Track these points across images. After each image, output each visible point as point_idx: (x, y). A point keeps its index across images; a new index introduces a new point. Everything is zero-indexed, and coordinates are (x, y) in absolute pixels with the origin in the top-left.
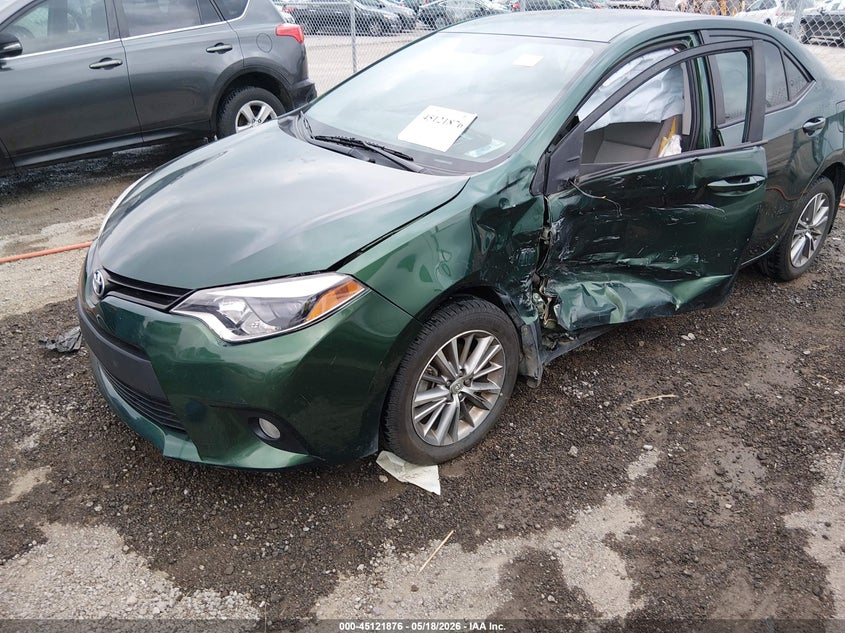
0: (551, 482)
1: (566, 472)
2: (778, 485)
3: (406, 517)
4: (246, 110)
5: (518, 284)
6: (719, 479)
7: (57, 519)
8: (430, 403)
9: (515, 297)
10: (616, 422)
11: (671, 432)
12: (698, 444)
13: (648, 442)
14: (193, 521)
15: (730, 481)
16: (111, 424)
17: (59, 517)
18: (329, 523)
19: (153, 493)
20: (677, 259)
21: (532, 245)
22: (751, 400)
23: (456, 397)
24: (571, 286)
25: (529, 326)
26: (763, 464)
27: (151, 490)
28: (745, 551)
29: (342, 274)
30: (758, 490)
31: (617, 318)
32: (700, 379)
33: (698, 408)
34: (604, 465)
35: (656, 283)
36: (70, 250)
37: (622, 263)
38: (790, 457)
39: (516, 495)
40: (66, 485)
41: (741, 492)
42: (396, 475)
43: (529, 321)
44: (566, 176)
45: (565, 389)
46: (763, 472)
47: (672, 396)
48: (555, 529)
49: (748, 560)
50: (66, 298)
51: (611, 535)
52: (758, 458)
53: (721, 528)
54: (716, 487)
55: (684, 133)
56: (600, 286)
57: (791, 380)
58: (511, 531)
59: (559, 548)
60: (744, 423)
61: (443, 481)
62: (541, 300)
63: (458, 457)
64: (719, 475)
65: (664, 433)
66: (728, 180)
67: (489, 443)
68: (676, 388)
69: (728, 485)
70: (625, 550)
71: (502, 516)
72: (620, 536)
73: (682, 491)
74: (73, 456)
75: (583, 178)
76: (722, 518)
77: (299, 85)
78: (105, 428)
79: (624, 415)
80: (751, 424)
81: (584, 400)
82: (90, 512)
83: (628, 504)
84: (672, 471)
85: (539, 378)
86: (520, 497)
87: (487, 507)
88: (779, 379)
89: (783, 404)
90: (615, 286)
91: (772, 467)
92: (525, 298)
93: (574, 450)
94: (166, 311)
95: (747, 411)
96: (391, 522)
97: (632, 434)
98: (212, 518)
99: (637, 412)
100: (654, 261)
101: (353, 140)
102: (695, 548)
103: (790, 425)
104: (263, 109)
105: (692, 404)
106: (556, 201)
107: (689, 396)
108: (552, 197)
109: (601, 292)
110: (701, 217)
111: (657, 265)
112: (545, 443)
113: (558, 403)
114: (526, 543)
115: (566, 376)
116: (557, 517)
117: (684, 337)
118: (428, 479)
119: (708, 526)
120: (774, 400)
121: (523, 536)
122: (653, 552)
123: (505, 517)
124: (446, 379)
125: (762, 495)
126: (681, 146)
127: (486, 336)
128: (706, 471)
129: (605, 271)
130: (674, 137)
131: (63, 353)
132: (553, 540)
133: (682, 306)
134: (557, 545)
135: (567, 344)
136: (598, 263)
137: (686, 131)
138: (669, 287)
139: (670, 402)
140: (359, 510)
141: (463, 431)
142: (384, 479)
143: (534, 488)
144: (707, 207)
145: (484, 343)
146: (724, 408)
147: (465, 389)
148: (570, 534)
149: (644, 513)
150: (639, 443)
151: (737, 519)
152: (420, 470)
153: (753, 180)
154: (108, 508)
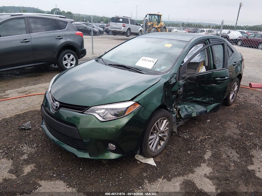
0: (185, 161)
1: (188, 158)
2: (244, 159)
3: (149, 173)
4: (66, 56)
5: (172, 105)
6: (228, 158)
7: (42, 179)
8: (152, 139)
9: (171, 109)
10: (197, 144)
11: (212, 146)
12: (220, 149)
13: (207, 149)
14: (86, 178)
15: (231, 158)
16: (50, 150)
17: (43, 179)
18: (127, 176)
19: (71, 170)
20: (207, 99)
21: (175, 94)
22: (229, 137)
23: (158, 137)
24: (181, 106)
25: (174, 117)
26: (238, 153)
27: (70, 169)
28: (241, 176)
29: (134, 101)
30: (239, 161)
31: (194, 115)
32: (215, 132)
33: (217, 140)
34: (198, 156)
35: (202, 105)
36: (17, 98)
37: (194, 100)
38: (244, 151)
39: (177, 165)
40: (42, 169)
41: (235, 161)
42: (142, 161)
43: (174, 115)
44: (184, 76)
45: (181, 135)
46: (238, 156)
47: (209, 136)
48: (190, 174)
49: (242, 178)
50: (21, 113)
51: (205, 174)
52: (236, 152)
53: (233, 171)
54: (228, 160)
55: (206, 65)
56: (188, 106)
57: (238, 132)
58: (179, 175)
59: (193, 179)
60: (230, 143)
61: (155, 162)
62: (176, 110)
63: (158, 155)
64: (228, 157)
65: (210, 147)
66: (220, 78)
67: (165, 151)
68: (210, 134)
69: (231, 159)
70: (211, 178)
71: (175, 171)
72: (208, 174)
73: (220, 162)
74: (41, 160)
75: (187, 76)
76: (232, 168)
77: (82, 49)
78: (49, 151)
79: (199, 142)
80: (232, 144)
81: (187, 138)
82: (52, 176)
83: (207, 166)
84: (216, 156)
85: (176, 132)
86: (178, 166)
87: (170, 169)
88: (235, 131)
89: (238, 138)
90: (192, 106)
91: (240, 154)
92: (173, 109)
93: (189, 152)
94: (82, 113)
95: (229, 140)
96: (145, 174)
97: (203, 147)
98: (92, 176)
99: (201, 141)
100: (202, 99)
101: (122, 65)
102: (228, 176)
103: (241, 143)
104: (71, 56)
105: (215, 139)
106: (181, 82)
107: (214, 137)
108: (180, 81)
109: (189, 108)
110: (213, 87)
111: (202, 100)
112: (180, 150)
113: (180, 139)
114: (184, 178)
115: (180, 132)
116: (190, 170)
117: (207, 121)
118: (151, 162)
119: (229, 170)
120: (235, 137)
121: (183, 176)
122: (218, 178)
123: (176, 171)
124: (156, 132)
125: (240, 162)
126: (206, 69)
127: (165, 119)
128: (224, 156)
129: (190, 102)
130: (203, 66)
131: (26, 129)
132: (190, 176)
133: (209, 112)
134: (192, 178)
135: (180, 122)
136: (188, 100)
137: (207, 65)
138: (205, 107)
139: (209, 138)
140: (134, 172)
141: (159, 147)
142: (139, 162)
143: (181, 163)
144: (215, 85)
145: (165, 121)
146: (224, 139)
147: (160, 135)
148: (195, 175)
149: (212, 168)
150: (205, 149)
151: (236, 168)
152: (148, 159)
153: (226, 78)
154: (58, 175)
